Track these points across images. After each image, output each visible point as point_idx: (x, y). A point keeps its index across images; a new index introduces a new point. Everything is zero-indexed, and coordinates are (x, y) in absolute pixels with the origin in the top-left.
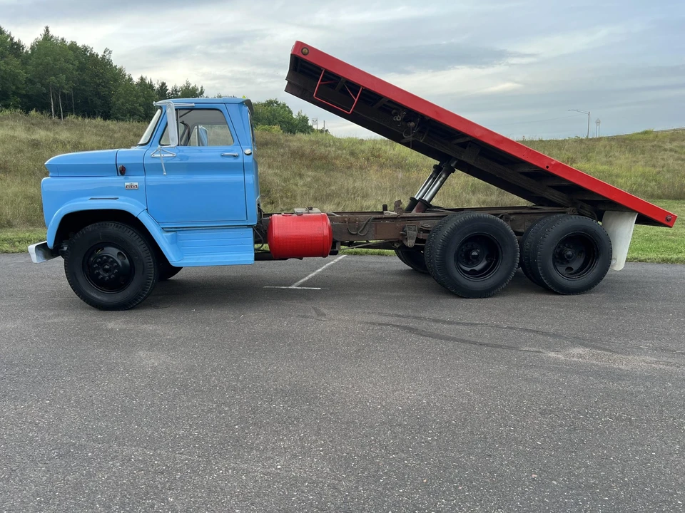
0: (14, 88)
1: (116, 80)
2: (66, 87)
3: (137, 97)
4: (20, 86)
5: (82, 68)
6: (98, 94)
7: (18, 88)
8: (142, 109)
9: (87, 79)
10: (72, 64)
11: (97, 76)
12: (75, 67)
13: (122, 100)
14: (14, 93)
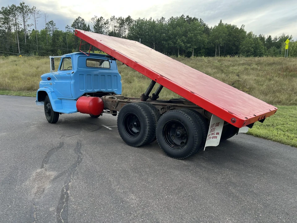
0: (203, 46)
1: (243, 38)
2: (222, 43)
3: (251, 44)
4: (205, 45)
5: (230, 35)
6: (234, 45)
7: (205, 46)
8: (252, 50)
9: (231, 39)
10: (226, 34)
11: (235, 37)
12: (227, 35)
13: (244, 46)
14: (204, 48)
